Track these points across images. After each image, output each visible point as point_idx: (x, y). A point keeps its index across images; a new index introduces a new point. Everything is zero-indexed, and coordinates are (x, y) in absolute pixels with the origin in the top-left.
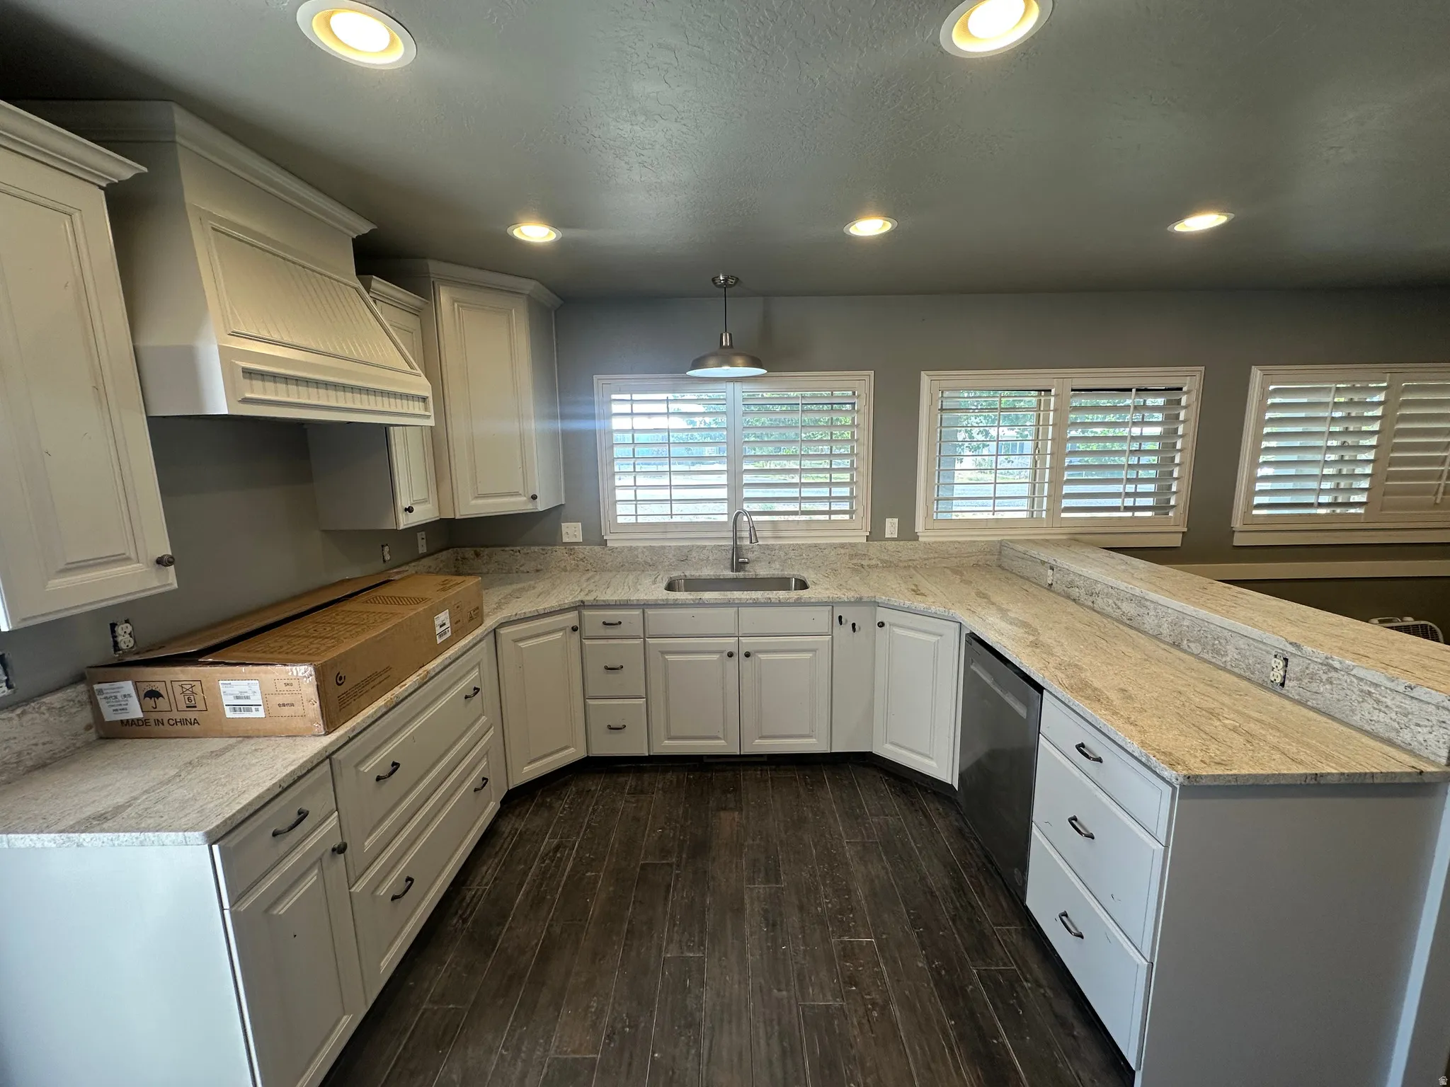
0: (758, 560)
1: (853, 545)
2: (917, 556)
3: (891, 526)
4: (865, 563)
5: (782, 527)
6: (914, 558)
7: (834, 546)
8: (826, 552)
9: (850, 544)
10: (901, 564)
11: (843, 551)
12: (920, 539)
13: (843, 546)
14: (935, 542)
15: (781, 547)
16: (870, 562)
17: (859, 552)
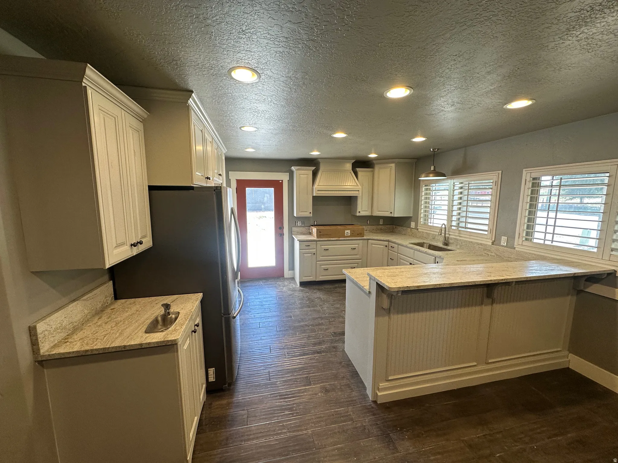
0: (453, 243)
1: (486, 245)
2: (512, 256)
3: (504, 240)
4: (490, 254)
5: (462, 233)
6: (511, 257)
7: (478, 244)
8: (475, 245)
9: (484, 244)
10: (505, 259)
11: (481, 246)
12: (516, 249)
13: (481, 244)
14: (522, 252)
15: (460, 240)
16: (491, 254)
17: (487, 248)
